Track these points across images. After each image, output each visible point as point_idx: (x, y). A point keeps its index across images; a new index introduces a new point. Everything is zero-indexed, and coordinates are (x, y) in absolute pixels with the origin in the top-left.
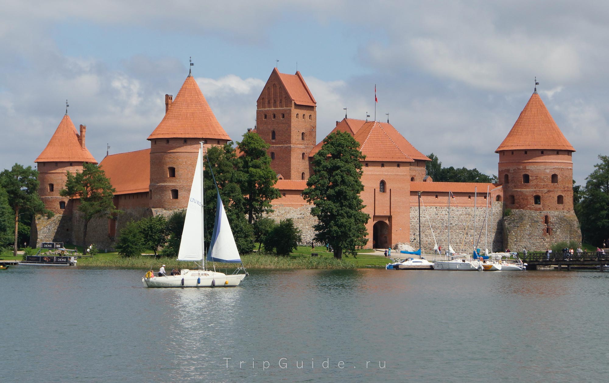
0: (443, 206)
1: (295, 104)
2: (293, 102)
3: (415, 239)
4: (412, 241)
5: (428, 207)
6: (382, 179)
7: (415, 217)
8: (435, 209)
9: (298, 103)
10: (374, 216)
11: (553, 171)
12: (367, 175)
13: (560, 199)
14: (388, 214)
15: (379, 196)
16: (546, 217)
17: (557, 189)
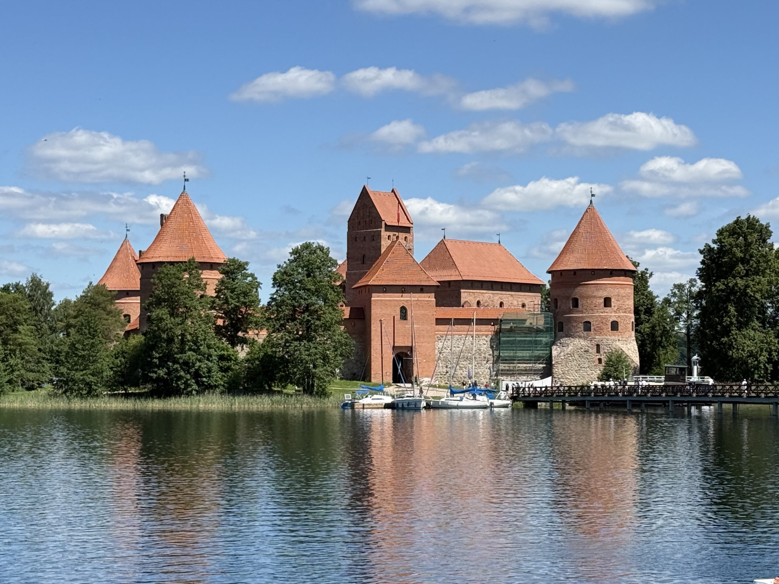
0: (480, 335)
1: (385, 224)
2: (383, 223)
4: (444, 374)
5: (463, 336)
6: (402, 305)
7: (447, 348)
8: (471, 339)
9: (388, 224)
10: (394, 347)
11: (605, 294)
12: (386, 300)
13: (615, 326)
14: (411, 345)
15: (400, 324)
16: (598, 346)
17: (611, 315)
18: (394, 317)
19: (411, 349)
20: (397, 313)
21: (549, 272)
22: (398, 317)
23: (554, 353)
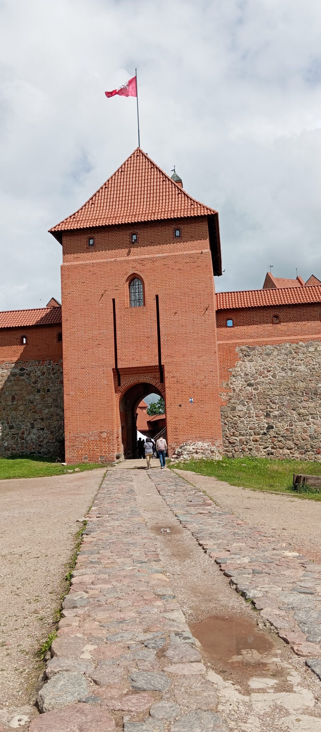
3: (272, 428)
4: (262, 432)
5: (301, 343)
6: (131, 273)
7: (266, 372)
10: (118, 373)
12: (93, 265)
14: (156, 363)
15: (128, 316)
18: (114, 300)
19: (159, 370)
20: (122, 291)
22: (123, 300)
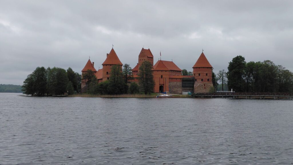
1: (148, 57)
6: (161, 75)
10: (160, 84)
11: (206, 73)
12: (158, 74)
13: (208, 80)
14: (163, 84)
15: (161, 79)
16: (204, 85)
17: (207, 77)
19: (164, 84)
20: (160, 77)
21: (193, 68)
22: (161, 78)
23: (195, 86)
